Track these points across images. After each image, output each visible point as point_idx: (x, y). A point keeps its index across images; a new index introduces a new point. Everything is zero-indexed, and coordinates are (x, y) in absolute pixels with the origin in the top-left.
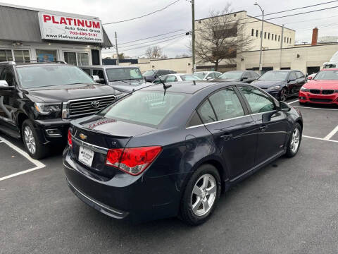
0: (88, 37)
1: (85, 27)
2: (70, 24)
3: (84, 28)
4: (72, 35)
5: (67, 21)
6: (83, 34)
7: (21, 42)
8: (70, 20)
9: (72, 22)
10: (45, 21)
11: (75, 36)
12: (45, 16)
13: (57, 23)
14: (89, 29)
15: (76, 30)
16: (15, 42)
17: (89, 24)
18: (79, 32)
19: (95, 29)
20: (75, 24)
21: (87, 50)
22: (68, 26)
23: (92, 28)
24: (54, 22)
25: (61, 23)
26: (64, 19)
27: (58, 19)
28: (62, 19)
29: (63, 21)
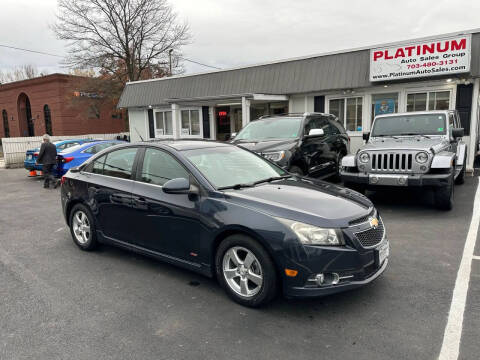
0: (437, 67)
1: (436, 53)
2: (410, 54)
3: (432, 55)
4: (411, 70)
5: (406, 52)
6: (429, 64)
7: (352, 89)
8: (410, 49)
9: (414, 51)
10: (375, 60)
11: (416, 70)
12: (375, 54)
13: (391, 58)
14: (441, 55)
15: (418, 62)
16: (345, 90)
17: (443, 47)
18: (422, 63)
19: (456, 52)
20: (418, 53)
21: (449, 87)
22: (407, 58)
23: (449, 52)
24: (387, 58)
25: (397, 56)
26: (401, 50)
27: (392, 53)
28: (399, 50)
29: (400, 53)
